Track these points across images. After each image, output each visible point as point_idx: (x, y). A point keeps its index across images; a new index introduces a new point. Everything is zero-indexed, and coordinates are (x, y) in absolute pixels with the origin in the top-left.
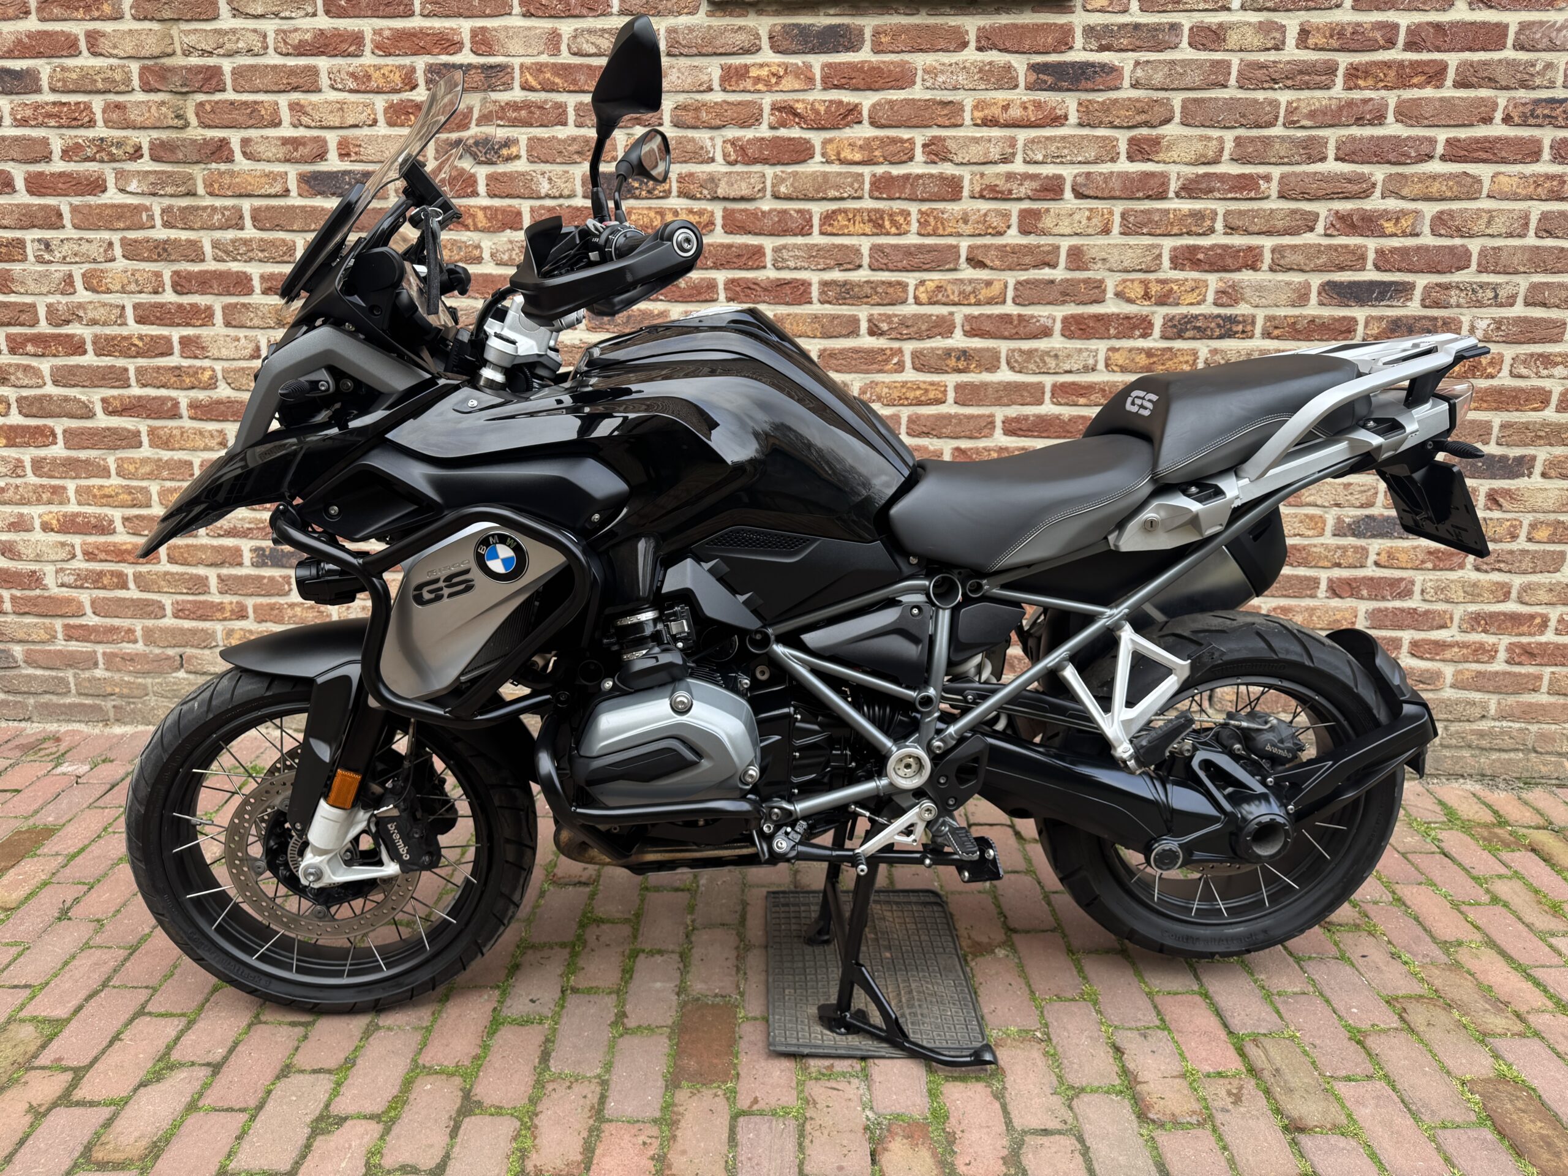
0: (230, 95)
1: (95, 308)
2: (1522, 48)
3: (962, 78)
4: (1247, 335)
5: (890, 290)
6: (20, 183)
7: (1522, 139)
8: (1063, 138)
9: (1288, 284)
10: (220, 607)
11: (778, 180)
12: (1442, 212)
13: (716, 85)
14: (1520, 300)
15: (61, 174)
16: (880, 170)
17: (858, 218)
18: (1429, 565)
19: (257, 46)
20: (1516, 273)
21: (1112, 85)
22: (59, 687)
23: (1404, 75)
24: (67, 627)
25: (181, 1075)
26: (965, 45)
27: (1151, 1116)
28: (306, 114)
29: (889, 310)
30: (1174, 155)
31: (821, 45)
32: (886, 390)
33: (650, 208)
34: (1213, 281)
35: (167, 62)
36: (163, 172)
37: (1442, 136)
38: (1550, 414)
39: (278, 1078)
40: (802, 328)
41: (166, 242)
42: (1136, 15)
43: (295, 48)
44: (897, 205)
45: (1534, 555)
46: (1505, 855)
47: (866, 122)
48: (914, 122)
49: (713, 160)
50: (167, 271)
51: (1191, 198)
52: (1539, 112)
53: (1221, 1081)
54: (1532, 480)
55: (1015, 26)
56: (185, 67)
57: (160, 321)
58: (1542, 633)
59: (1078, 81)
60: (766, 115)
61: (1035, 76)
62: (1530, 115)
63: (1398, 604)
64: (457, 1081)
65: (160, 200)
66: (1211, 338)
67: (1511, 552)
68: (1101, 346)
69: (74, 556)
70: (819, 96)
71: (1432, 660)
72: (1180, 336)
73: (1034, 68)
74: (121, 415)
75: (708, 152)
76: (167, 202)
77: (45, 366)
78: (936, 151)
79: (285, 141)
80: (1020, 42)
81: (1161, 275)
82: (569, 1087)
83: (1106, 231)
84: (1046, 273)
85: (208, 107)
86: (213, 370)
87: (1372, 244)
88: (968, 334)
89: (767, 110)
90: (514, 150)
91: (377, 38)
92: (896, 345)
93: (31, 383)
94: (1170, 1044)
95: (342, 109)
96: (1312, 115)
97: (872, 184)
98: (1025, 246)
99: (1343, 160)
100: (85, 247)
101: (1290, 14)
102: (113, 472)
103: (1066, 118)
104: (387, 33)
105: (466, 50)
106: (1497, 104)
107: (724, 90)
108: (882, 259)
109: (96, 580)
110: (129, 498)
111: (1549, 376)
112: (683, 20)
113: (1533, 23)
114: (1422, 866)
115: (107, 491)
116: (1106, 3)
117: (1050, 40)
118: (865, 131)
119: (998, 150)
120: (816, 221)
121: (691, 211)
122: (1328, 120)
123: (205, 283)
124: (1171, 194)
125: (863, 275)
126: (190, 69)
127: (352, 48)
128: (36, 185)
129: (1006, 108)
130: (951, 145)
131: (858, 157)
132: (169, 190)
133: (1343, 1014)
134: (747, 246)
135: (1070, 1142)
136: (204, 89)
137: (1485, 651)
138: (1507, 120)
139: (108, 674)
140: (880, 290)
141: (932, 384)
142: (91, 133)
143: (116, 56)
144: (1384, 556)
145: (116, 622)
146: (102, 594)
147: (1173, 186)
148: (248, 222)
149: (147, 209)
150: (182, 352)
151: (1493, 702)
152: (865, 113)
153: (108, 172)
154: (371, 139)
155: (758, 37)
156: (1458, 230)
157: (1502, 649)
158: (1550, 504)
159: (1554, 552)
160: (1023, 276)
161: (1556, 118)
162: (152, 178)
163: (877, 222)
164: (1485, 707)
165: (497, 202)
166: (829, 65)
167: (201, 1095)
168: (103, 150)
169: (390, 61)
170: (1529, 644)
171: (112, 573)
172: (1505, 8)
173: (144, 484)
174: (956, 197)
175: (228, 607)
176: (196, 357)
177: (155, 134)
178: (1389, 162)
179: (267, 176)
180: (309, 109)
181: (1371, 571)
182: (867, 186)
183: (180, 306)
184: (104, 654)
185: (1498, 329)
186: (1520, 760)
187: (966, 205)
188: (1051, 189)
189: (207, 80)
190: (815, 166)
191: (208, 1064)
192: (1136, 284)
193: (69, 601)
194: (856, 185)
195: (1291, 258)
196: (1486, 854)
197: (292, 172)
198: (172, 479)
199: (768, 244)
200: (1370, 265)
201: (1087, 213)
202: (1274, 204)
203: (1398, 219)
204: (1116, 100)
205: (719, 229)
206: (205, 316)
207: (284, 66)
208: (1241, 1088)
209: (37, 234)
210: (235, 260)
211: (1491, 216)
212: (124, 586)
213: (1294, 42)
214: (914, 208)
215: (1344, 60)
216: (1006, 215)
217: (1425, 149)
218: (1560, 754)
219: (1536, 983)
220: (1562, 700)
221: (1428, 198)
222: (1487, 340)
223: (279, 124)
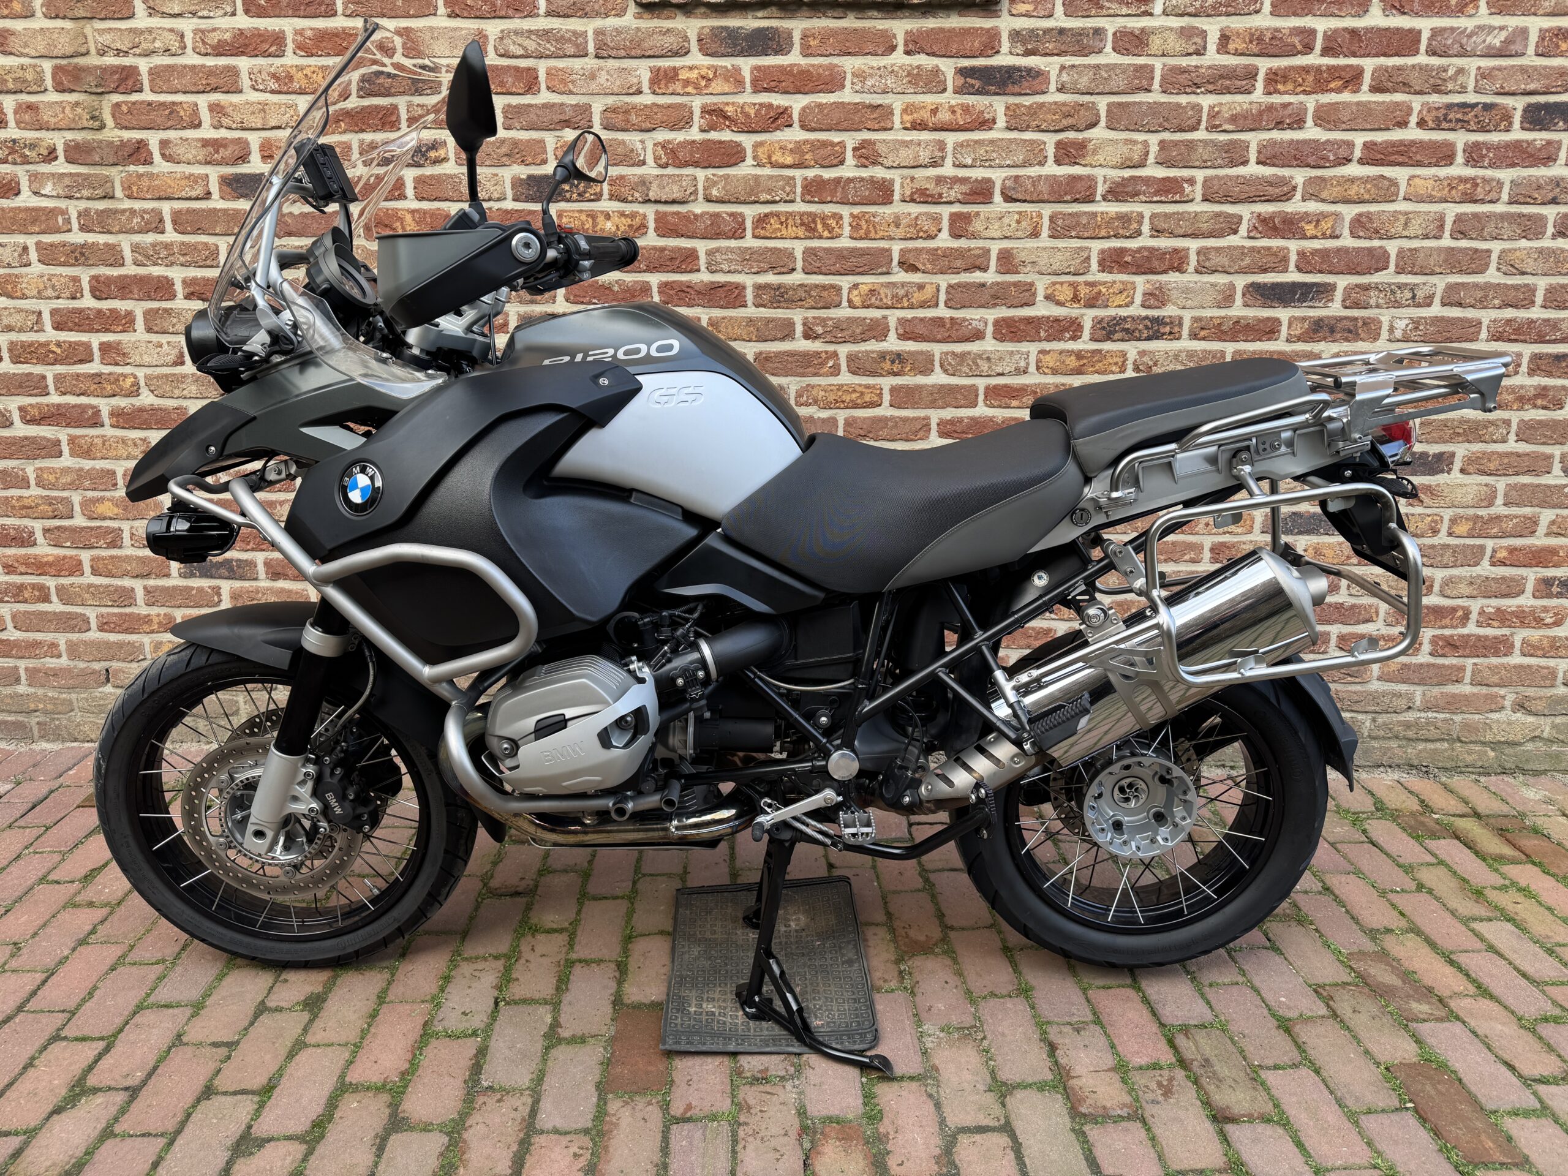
0: (147, 96)
1: (11, 314)
2: (1435, 54)
3: (890, 81)
4: (1175, 336)
7: (1436, 142)
8: (992, 142)
9: (1213, 285)
10: (147, 619)
11: (710, 183)
12: (1360, 215)
13: (645, 88)
14: (1437, 301)
16: (811, 173)
17: (790, 222)
18: (1355, 561)
19: (175, 46)
20: (1432, 273)
21: (1038, 89)
23: (1321, 80)
25: (99, 1099)
26: (893, 48)
27: (1083, 1110)
28: (227, 115)
29: (823, 313)
30: (1100, 158)
31: (750, 48)
32: (822, 393)
33: (581, 211)
34: (1141, 283)
35: (81, 61)
36: (78, 175)
37: (1360, 139)
39: (198, 1101)
40: (738, 331)
41: (83, 246)
42: (1060, 20)
43: (213, 47)
44: (829, 209)
45: (1455, 550)
46: (1431, 844)
47: (796, 125)
48: (845, 125)
49: (644, 163)
50: (85, 275)
51: (1117, 200)
52: (1451, 116)
53: (1152, 1073)
54: (1452, 475)
55: (942, 30)
56: (97, 67)
57: (78, 327)
58: (1464, 625)
59: (1005, 85)
60: (696, 118)
61: (962, 80)
62: (1443, 119)
64: (385, 1098)
65: (76, 202)
66: (1139, 340)
67: (1433, 547)
68: (1032, 348)
70: (749, 98)
72: (1108, 338)
73: (962, 72)
74: (39, 424)
75: (639, 155)
76: (83, 205)
78: (867, 155)
79: (206, 143)
80: (947, 46)
81: (1089, 278)
82: (499, 1101)
83: (1035, 234)
84: (977, 276)
85: (125, 108)
86: (135, 377)
87: (1293, 246)
88: (904, 337)
89: (697, 112)
90: (442, 153)
91: (299, 38)
92: (831, 348)
94: (1103, 1039)
95: (264, 110)
96: (1234, 119)
97: (804, 187)
98: (956, 250)
99: (1264, 163)
101: (1210, 19)
102: (32, 482)
103: (994, 121)
104: (309, 33)
106: (1410, 110)
107: (654, 93)
108: (815, 262)
109: (17, 593)
110: (50, 509)
112: (612, 22)
113: (1444, 29)
114: (1350, 856)
115: (26, 502)
116: (1030, 7)
117: (976, 44)
118: (795, 134)
119: (927, 153)
120: (749, 225)
121: (622, 214)
122: (1249, 123)
123: (124, 287)
124: (1098, 198)
125: (797, 278)
126: (104, 69)
127: (273, 49)
129: (934, 111)
130: (881, 149)
131: (789, 160)
132: (86, 193)
133: (1272, 1003)
134: (680, 249)
135: (1003, 1140)
136: (121, 89)
138: (1421, 124)
139: (31, 690)
140: (813, 293)
141: (868, 387)
142: (2, 134)
143: (27, 55)
144: (1311, 552)
145: (39, 636)
146: (22, 607)
147: (1101, 189)
148: (169, 225)
149: (64, 212)
150: (102, 359)
151: (1419, 691)
152: (796, 116)
153: (21, 172)
155: (686, 39)
156: (1376, 232)
157: (1426, 641)
158: (1469, 499)
159: (1473, 546)
160: (954, 279)
161: (1468, 122)
162: (67, 181)
163: (810, 226)
164: (1410, 698)
165: (426, 205)
166: (756, 68)
167: (116, 1119)
168: (15, 151)
169: (313, 61)
170: (1452, 636)
171: (34, 586)
172: (1417, 15)
173: (65, 494)
174: (887, 200)
175: (156, 620)
176: (117, 364)
177: (69, 135)
178: (1308, 166)
179: (188, 178)
180: (229, 110)
182: (799, 190)
183: (99, 312)
184: (27, 669)
185: (1416, 328)
186: (1446, 750)
187: (897, 208)
188: (981, 193)
189: (122, 80)
190: (746, 169)
191: (126, 1089)
192: (1065, 286)
194: (788, 189)
195: (1215, 260)
196: (1412, 842)
197: (214, 174)
198: (94, 489)
199: (702, 246)
200: (1292, 267)
201: (1016, 217)
202: (1198, 207)
203: (1318, 221)
204: (1043, 105)
205: (651, 232)
206: (126, 322)
207: (203, 66)
208: (1171, 1079)
210: (155, 264)
211: (1408, 218)
212: (46, 599)
213: (1215, 47)
214: (845, 211)
215: (1264, 65)
216: (936, 219)
217: (1343, 152)
218: (1483, 743)
219: (1460, 968)
220: (1484, 690)
221: (1347, 201)
222: (1406, 339)
223: (199, 125)
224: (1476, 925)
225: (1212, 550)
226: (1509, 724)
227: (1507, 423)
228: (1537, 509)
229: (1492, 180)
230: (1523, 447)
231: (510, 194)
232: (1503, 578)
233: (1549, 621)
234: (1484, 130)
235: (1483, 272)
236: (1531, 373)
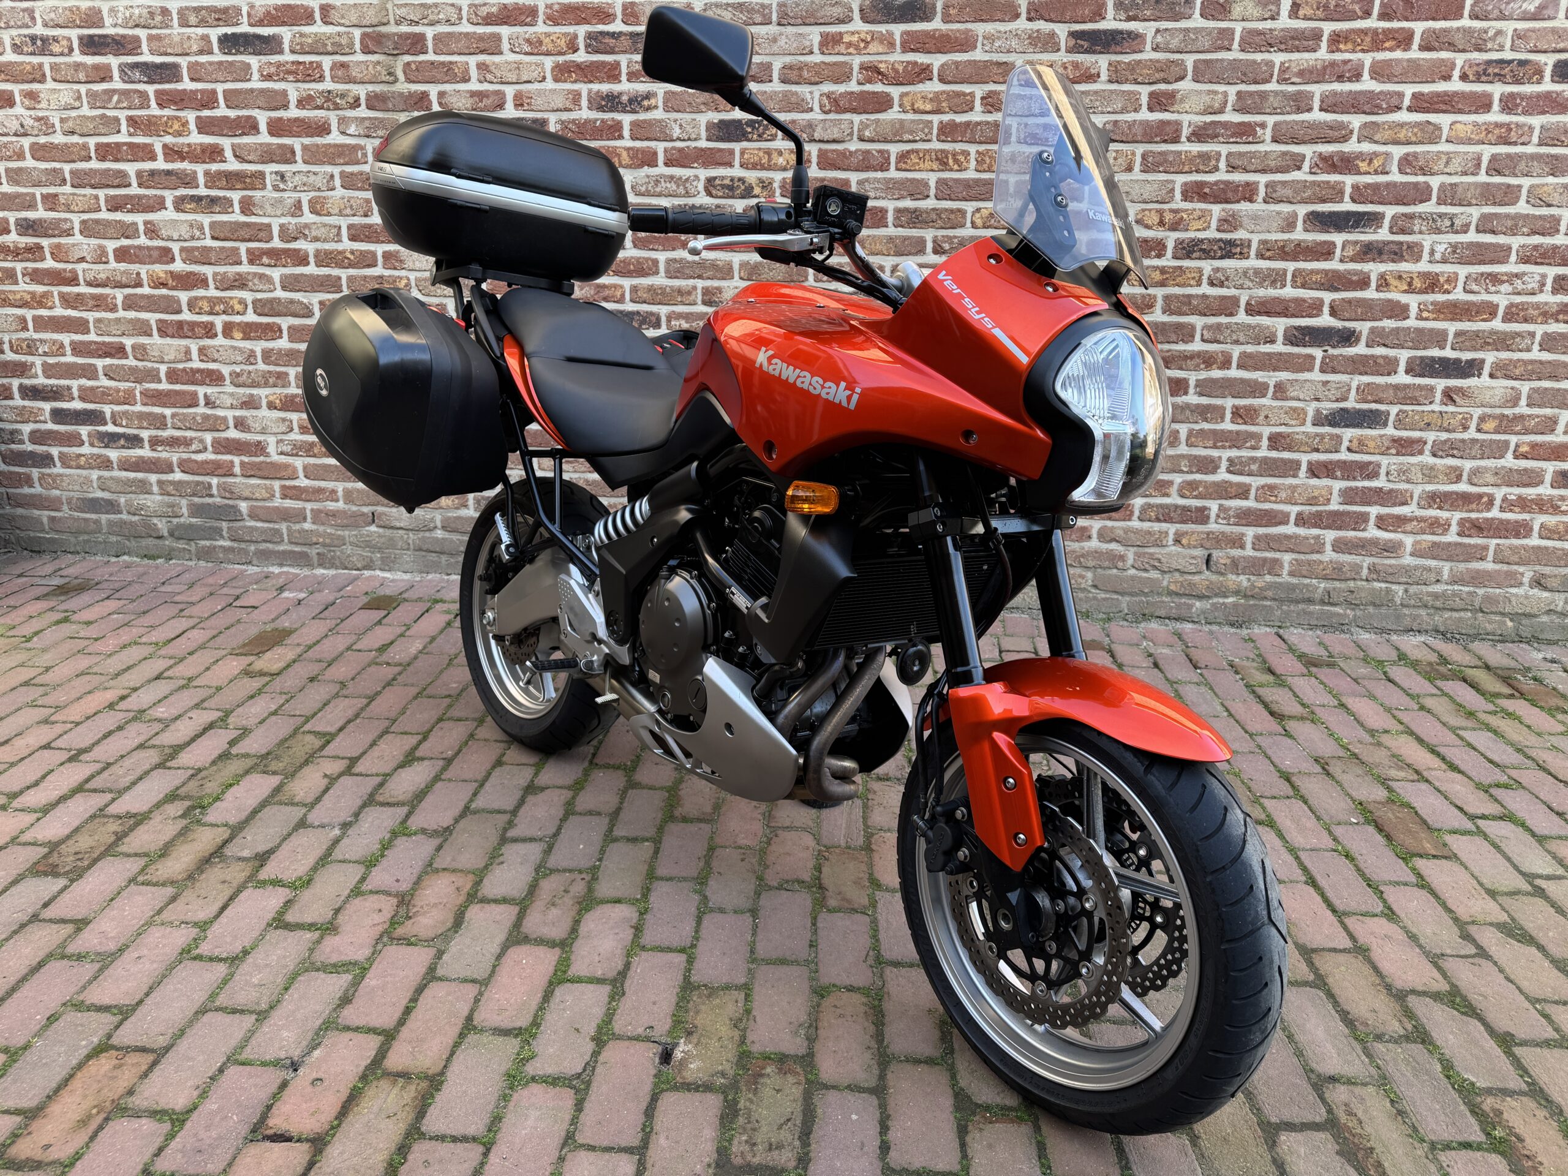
0: (431, 57)
1: (318, 228)
2: (1477, 18)
3: (1014, 43)
4: (1244, 256)
5: (952, 216)
6: (263, 127)
7: (1475, 93)
8: (1096, 92)
9: (1278, 213)
11: (864, 126)
12: (1408, 154)
13: (816, 50)
14: (1473, 228)
15: (296, 120)
16: (946, 118)
17: (927, 157)
18: (1393, 451)
19: (454, 17)
20: (1470, 205)
21: (1136, 48)
22: (274, 537)
23: (1377, 40)
24: (283, 487)
26: (1017, 16)
28: (490, 72)
29: (951, 233)
30: (1186, 106)
31: (901, 16)
33: (760, 149)
34: (1217, 210)
35: (383, 29)
36: (376, 119)
37: (1409, 90)
38: (1497, 324)
40: (878, 247)
43: (484, 19)
44: (959, 147)
45: (1482, 444)
46: (1439, 683)
47: (936, 79)
48: (975, 79)
49: (811, 110)
51: (1200, 141)
52: (1490, 71)
54: (1482, 379)
56: (395, 34)
57: (367, 239)
58: (1489, 510)
59: (1109, 45)
60: (855, 73)
61: (1072, 42)
62: (1483, 73)
63: (1366, 484)
64: (621, 772)
65: (372, 141)
66: (1214, 258)
67: (1463, 441)
69: (292, 430)
70: (898, 57)
71: (1395, 531)
72: (1188, 256)
73: (1073, 35)
75: (808, 103)
76: (377, 142)
77: (276, 274)
78: (992, 103)
79: (473, 94)
80: (1062, 14)
81: (1173, 206)
83: (1129, 169)
85: (413, 66)
86: (408, 279)
87: (1349, 180)
89: (856, 68)
90: (653, 101)
91: (549, 11)
93: (265, 288)
95: (518, 68)
96: (1301, 73)
97: (940, 129)
99: (1326, 111)
100: (312, 178)
103: (1098, 76)
104: (556, 7)
105: (618, 21)
106: (1453, 65)
107: (823, 53)
108: (946, 190)
109: (308, 449)
111: (1497, 292)
117: (1086, 11)
118: (934, 86)
120: (893, 160)
122: (1314, 77)
124: (1183, 139)
125: (930, 203)
126: (401, 36)
127: (529, 19)
128: (277, 128)
130: (1004, 98)
131: (928, 107)
132: (379, 133)
133: (1278, 764)
134: (836, 179)
136: (411, 51)
137: (1440, 525)
138: (1464, 77)
139: (314, 527)
140: (943, 216)
142: (320, 87)
143: (343, 25)
144: (1355, 442)
145: (323, 484)
146: (312, 461)
147: (1185, 132)
149: (362, 148)
150: (384, 263)
151: (1446, 568)
152: (935, 72)
153: (333, 117)
154: (540, 92)
155: (851, 11)
156: (1421, 169)
157: (1454, 523)
158: (1496, 400)
159: (1499, 441)
161: (1504, 76)
162: (367, 123)
163: (942, 160)
164: (1439, 572)
165: (638, 144)
166: (905, 33)
167: (441, 773)
168: (330, 100)
169: (558, 29)
170: (1478, 519)
174: (1007, 140)
176: (395, 268)
177: (371, 88)
178: (1364, 113)
180: (492, 68)
181: (1344, 456)
182: (935, 131)
184: (312, 510)
185: (1454, 252)
186: (1469, 619)
187: (1016, 146)
189: (413, 44)
190: (893, 114)
191: (443, 759)
192: (1153, 213)
193: (286, 466)
194: (926, 130)
195: (1282, 192)
196: (1424, 681)
199: (854, 178)
200: (1347, 198)
201: (1114, 154)
202: (1268, 147)
203: (1371, 160)
204: (1140, 61)
205: (814, 166)
207: (475, 33)
209: (275, 167)
211: (1449, 158)
213: (1287, 13)
214: (972, 149)
215: (1328, 27)
217: (1394, 101)
218: (1503, 614)
219: (1438, 755)
220: (1505, 567)
221: (1396, 142)
222: (1444, 261)
223: (468, 80)
224: (1461, 733)
225: (1270, 439)
226: (1527, 597)
227: (1532, 335)
228: (1556, 411)
229: (1524, 125)
230: (1546, 356)
231: (704, 134)
232: (1525, 470)
233: (1564, 508)
234: (1518, 82)
235: (1514, 203)
236: (1555, 291)
